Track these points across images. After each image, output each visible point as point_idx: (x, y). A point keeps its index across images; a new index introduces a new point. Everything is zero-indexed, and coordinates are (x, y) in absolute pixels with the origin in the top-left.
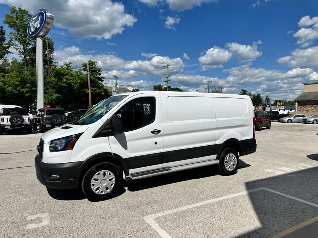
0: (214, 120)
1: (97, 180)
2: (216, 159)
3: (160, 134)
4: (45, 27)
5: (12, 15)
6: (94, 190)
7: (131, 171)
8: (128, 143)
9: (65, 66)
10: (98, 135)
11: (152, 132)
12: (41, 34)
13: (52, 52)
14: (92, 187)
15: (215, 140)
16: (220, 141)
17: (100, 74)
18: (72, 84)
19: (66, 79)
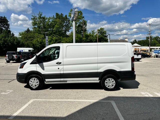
0: (97, 58)
1: (32, 82)
2: (99, 80)
3: (61, 64)
4: (75, 16)
5: (71, 13)
6: (30, 85)
7: (46, 80)
8: (45, 68)
9: (92, 32)
10: (32, 63)
11: (56, 63)
12: (74, 19)
13: (86, 26)
14: (30, 84)
15: (98, 69)
16: (101, 70)
17: (106, 34)
18: (93, 40)
19: (90, 38)
